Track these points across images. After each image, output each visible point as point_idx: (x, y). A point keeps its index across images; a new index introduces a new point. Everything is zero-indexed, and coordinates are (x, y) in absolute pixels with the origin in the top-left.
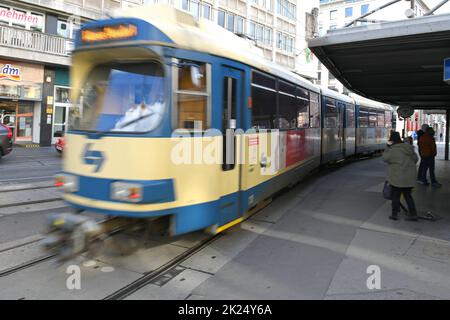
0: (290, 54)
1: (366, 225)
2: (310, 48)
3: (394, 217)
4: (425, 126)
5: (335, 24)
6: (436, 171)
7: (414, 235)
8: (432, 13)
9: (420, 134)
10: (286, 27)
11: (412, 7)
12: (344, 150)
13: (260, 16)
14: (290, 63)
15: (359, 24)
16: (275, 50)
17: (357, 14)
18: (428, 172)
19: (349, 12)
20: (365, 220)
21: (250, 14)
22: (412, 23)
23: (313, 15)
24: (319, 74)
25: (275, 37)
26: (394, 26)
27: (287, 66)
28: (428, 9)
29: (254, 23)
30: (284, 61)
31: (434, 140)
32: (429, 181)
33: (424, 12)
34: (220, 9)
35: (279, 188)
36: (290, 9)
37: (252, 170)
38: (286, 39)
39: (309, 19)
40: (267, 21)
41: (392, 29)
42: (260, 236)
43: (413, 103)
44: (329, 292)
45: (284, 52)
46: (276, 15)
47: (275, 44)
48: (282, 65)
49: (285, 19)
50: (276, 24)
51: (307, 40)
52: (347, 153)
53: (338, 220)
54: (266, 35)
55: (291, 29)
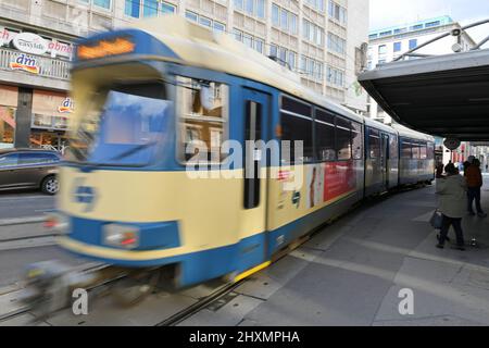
0: (340, 88)
1: (413, 253)
2: (360, 82)
3: (440, 246)
4: (472, 157)
5: (384, 58)
6: (481, 201)
7: (460, 263)
8: (478, 47)
9: (466, 165)
10: (336, 61)
11: (459, 42)
12: (387, 182)
13: (311, 50)
14: (340, 96)
15: (407, 58)
16: (325, 83)
17: (405, 48)
18: (474, 201)
19: (397, 47)
20: (412, 248)
21: (301, 48)
22: (458, 57)
23: (362, 50)
24: (368, 107)
25: (325, 71)
26: (440, 60)
27: (338, 99)
28: (474, 43)
29: (305, 58)
30: (334, 94)
31: (480, 171)
32: (476, 212)
33: (470, 46)
34: (272, 45)
35: (319, 222)
36: (340, 44)
37: (281, 207)
38: (336, 73)
39: (359, 54)
40: (318, 56)
41: (439, 63)
42: (311, 263)
43: (460, 135)
44: (378, 318)
45: (334, 86)
46: (326, 50)
47: (325, 78)
48: (332, 98)
49: (335, 53)
50: (327, 58)
51: (357, 74)
52: (391, 185)
53: (387, 248)
54: (316, 70)
55: (341, 64)
